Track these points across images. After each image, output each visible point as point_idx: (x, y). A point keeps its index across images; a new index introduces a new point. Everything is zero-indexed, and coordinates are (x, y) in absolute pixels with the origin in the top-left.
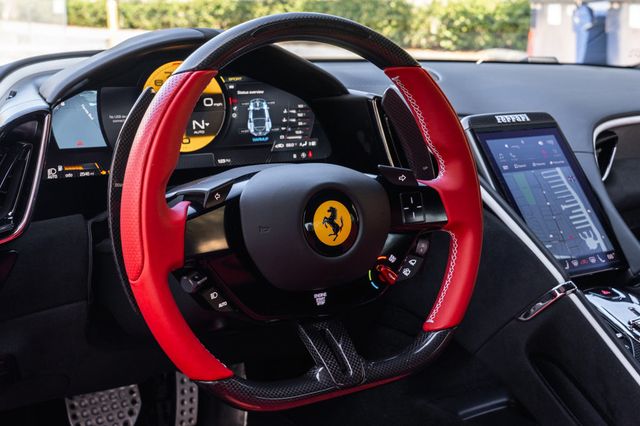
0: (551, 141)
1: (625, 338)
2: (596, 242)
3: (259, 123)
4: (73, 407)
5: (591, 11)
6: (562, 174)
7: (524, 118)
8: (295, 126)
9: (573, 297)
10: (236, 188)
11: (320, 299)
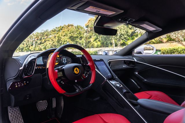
0: (103, 62)
1: (114, 85)
2: (109, 74)
3: (65, 61)
4: (37, 105)
5: (105, 52)
6: (105, 66)
7: (99, 59)
8: (69, 61)
9: (107, 81)
10: (63, 68)
11: (76, 81)
